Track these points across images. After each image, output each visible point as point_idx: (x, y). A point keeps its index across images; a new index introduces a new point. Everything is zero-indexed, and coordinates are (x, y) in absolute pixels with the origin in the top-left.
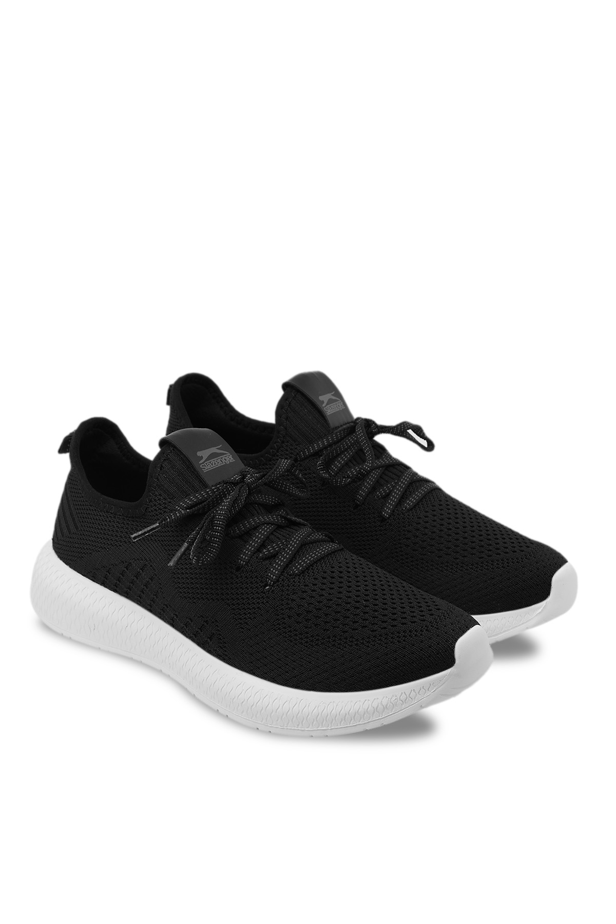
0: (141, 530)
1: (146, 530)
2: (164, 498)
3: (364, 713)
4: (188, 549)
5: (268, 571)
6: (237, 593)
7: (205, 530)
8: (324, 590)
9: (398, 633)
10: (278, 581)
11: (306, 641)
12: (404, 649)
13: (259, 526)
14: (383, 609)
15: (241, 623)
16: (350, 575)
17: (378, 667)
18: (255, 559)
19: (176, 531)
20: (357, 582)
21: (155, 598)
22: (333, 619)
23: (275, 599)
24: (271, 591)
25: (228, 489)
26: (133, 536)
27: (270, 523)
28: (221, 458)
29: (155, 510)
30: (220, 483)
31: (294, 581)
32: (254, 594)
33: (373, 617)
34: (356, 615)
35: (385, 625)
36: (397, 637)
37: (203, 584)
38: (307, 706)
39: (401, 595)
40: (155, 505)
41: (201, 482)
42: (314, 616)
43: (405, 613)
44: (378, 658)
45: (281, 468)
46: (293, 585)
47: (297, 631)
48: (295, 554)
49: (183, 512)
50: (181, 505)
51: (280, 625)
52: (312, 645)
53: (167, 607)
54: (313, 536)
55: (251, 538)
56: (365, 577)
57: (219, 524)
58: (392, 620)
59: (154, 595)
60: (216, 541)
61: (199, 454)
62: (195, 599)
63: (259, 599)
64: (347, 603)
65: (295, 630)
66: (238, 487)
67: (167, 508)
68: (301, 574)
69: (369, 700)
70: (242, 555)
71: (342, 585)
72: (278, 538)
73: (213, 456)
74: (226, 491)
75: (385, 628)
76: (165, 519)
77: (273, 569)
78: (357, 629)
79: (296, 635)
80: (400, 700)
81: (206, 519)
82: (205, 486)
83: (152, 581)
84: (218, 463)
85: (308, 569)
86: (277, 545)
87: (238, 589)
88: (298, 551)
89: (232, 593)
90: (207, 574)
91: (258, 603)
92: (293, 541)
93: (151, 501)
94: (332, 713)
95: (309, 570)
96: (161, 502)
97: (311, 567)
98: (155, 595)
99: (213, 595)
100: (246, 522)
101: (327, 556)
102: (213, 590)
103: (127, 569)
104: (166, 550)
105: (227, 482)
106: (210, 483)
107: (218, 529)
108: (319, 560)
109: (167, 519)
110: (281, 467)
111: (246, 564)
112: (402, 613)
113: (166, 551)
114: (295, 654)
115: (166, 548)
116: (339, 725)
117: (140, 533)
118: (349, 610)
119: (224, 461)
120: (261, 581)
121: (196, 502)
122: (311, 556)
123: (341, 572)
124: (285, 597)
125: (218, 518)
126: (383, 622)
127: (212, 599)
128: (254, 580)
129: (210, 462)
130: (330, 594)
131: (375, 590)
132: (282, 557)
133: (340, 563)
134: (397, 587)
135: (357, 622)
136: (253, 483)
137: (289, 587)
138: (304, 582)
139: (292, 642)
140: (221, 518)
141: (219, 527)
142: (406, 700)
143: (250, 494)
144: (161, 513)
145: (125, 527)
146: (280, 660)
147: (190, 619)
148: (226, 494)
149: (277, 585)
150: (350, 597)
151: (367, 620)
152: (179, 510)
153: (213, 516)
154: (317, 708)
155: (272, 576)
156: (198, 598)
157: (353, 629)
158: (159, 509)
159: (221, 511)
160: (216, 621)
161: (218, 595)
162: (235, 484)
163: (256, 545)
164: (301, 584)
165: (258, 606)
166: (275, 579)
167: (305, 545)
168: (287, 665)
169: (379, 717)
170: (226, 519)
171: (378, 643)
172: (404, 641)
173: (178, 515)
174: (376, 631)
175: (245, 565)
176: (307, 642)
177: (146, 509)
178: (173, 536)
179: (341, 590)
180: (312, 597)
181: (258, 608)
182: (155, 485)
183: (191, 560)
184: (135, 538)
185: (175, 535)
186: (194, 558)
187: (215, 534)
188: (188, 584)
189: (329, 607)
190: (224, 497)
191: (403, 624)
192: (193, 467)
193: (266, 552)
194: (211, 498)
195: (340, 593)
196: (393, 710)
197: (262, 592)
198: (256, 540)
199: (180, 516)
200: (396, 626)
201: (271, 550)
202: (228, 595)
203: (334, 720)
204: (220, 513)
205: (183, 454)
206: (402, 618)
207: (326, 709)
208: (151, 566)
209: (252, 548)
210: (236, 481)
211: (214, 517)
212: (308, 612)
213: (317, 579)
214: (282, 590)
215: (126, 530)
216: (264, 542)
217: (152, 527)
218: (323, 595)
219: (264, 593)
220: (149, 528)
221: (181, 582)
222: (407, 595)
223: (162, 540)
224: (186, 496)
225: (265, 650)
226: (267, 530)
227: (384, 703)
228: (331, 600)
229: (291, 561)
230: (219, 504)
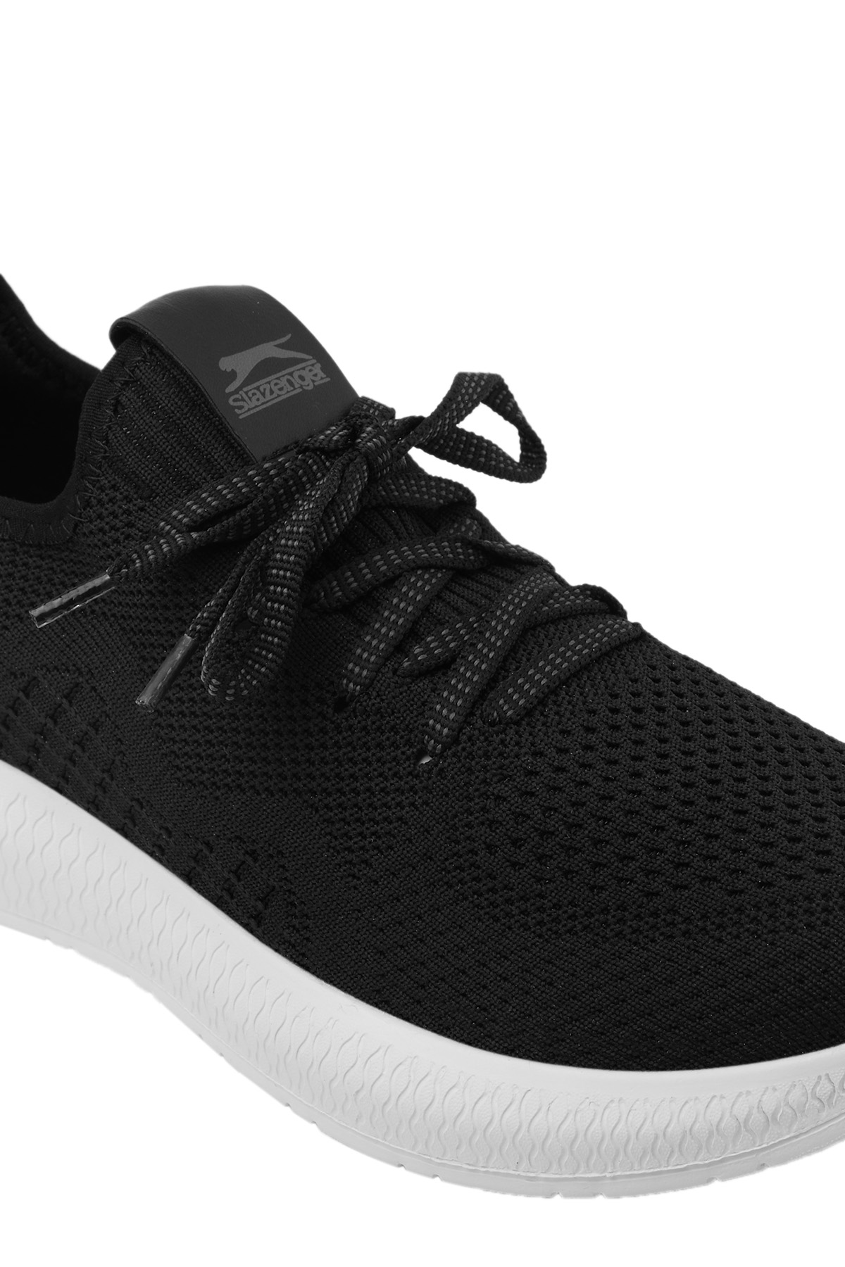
0: (59, 595)
1: (73, 594)
2: (126, 497)
3: (711, 1135)
4: (192, 656)
5: (428, 713)
6: (337, 775)
7: (244, 596)
8: (590, 766)
9: (807, 898)
10: (456, 741)
11: (539, 918)
12: (825, 947)
13: (400, 575)
14: (763, 826)
15: (350, 862)
16: (667, 719)
17: (750, 1001)
18: (390, 675)
19: (161, 592)
20: (687, 739)
21: (108, 780)
22: (617, 855)
23: (447, 795)
24: (435, 770)
25: (311, 467)
26: (35, 613)
27: (431, 566)
28: (291, 374)
29: (101, 530)
30: (286, 450)
31: (502, 741)
32: (386, 779)
33: (735, 851)
34: (683, 843)
35: (768, 874)
36: (806, 911)
37: (240, 747)
38: (544, 1109)
39: (812, 778)
40: (100, 517)
41: (232, 446)
42: (562, 847)
43: (826, 836)
44: (747, 976)
45: (463, 400)
46: (501, 754)
47: (512, 889)
48: (505, 659)
49: (180, 541)
50: (175, 517)
51: (463, 870)
52: (556, 933)
53: (142, 807)
54: (557, 601)
55: (378, 612)
56: (708, 722)
57: (285, 577)
58: (790, 858)
59: (103, 771)
60: (275, 626)
61: (226, 364)
62: (219, 788)
63: (403, 793)
64: (656, 807)
65: (506, 887)
66: (339, 462)
67: (133, 526)
68: (522, 719)
69: (722, 1097)
70: (351, 666)
71: (641, 750)
72: (456, 609)
73: (267, 368)
74: (305, 473)
75: (769, 884)
76: (129, 562)
77: (443, 707)
78: (686, 887)
79: (509, 901)
80: (814, 1096)
81: (247, 562)
82: (244, 459)
83: (97, 730)
84: (281, 389)
85: (542, 702)
86: (454, 631)
87: (341, 764)
88: (514, 649)
89: (323, 775)
90: (251, 719)
91: (398, 804)
92: (499, 619)
93: (88, 504)
94: (617, 1132)
95: (545, 706)
96: (115, 507)
97: (553, 697)
98: (108, 771)
99: (271, 777)
100: (363, 565)
101: (598, 660)
102: (269, 763)
103: (27, 696)
104: (133, 643)
105: (307, 449)
106: (256, 450)
107: (282, 593)
108: (576, 675)
109: (134, 562)
110: (463, 396)
111: (365, 691)
112: (817, 835)
113: (136, 648)
114: (506, 958)
115: (134, 639)
116: (636, 1166)
117: (56, 603)
118: (662, 829)
119: (297, 382)
120: (409, 740)
121: (216, 508)
122: (552, 662)
123: (638, 710)
124: (477, 790)
125: (281, 560)
126: (762, 865)
127: (267, 789)
128: (388, 739)
129: (258, 388)
130: (607, 779)
131: (738, 765)
132: (466, 670)
133: (635, 681)
134: (802, 750)
135: (687, 865)
136: (380, 450)
137: (488, 758)
138: (532, 745)
139: (497, 920)
140: (288, 562)
141: (283, 586)
142: (831, 1097)
143: (373, 480)
144: (117, 541)
145: (17, 575)
146: (464, 972)
147: (207, 844)
148: (303, 485)
149: (454, 755)
150: (665, 789)
151: (716, 858)
152: (168, 532)
153: (267, 553)
154: (571, 1117)
155: (438, 727)
156: (227, 785)
157: (676, 887)
158: (112, 528)
159: (288, 539)
160: (280, 852)
161: (285, 779)
162: (331, 452)
163: (392, 634)
164: (523, 751)
165: (399, 814)
166: (447, 736)
167: (534, 628)
168: (484, 987)
169: (754, 1145)
170: (303, 562)
171: (748, 930)
172: (826, 923)
173: (165, 548)
174: (742, 892)
175: (361, 692)
176: (541, 923)
177: (76, 526)
178: (153, 605)
179: (639, 766)
180: (555, 789)
181: (400, 819)
182: (99, 457)
183: (202, 686)
184: (41, 618)
185: (157, 605)
186: (210, 682)
187: (272, 608)
188: (200, 745)
189: (605, 819)
190: (297, 491)
191: (821, 871)
192: (206, 403)
193: (422, 653)
194: (260, 498)
195: (637, 775)
196: (795, 1127)
197: (410, 773)
198: (393, 617)
199: (170, 551)
200: (800, 877)
201: (436, 648)
202: (314, 779)
203: (622, 1153)
204: (286, 546)
205: (177, 365)
206: (818, 853)
207: (597, 1120)
208: (94, 689)
209: (380, 642)
210: (332, 445)
211: (268, 556)
212: (545, 834)
213: (569, 733)
214: (469, 769)
215: (21, 583)
216: (415, 623)
217: (90, 585)
218: (587, 784)
219: (417, 776)
220: (82, 589)
221: (177, 739)
222: (832, 778)
223: (123, 616)
224: (189, 491)
225: (421, 941)
226: (423, 586)
227: (769, 1107)
228: (611, 798)
229: (493, 682)
230: (285, 514)
